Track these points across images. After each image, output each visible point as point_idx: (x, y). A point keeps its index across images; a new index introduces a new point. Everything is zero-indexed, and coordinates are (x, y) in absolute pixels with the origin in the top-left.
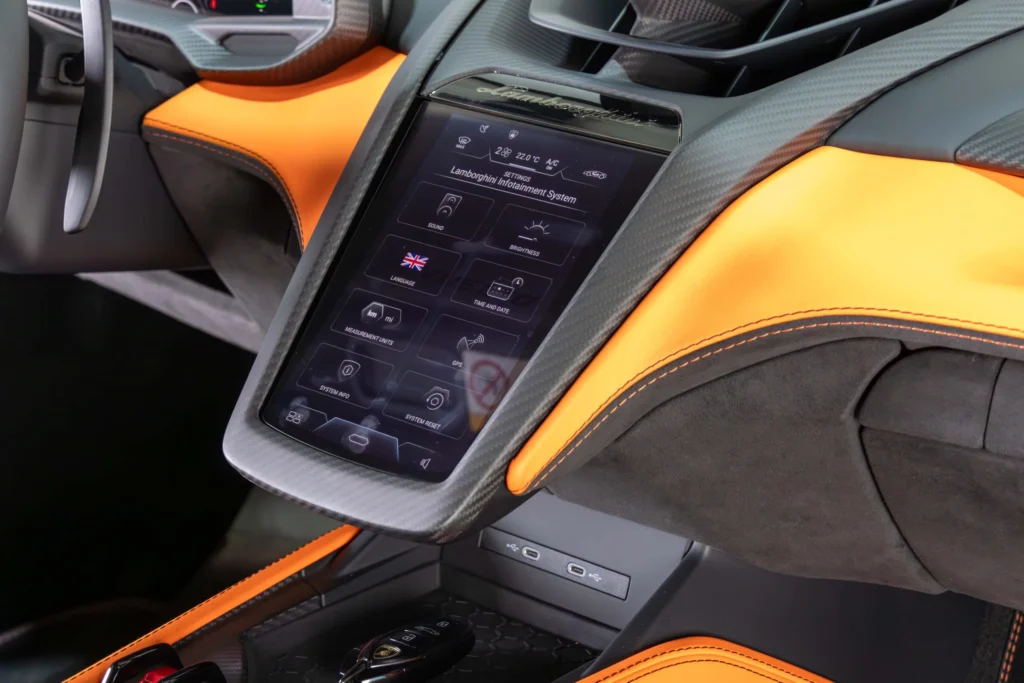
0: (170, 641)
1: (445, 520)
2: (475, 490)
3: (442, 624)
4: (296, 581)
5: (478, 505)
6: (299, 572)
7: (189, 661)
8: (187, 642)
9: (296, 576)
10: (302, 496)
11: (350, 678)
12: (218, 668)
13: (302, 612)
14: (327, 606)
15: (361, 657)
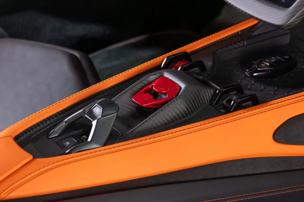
0: (189, 51)
1: (288, 21)
2: (300, 12)
3: (286, 57)
4: (236, 35)
5: (300, 18)
6: (238, 32)
7: (194, 59)
8: (194, 52)
9: (237, 33)
10: (239, 7)
11: (250, 72)
12: (203, 62)
13: (236, 46)
14: (246, 45)
15: (255, 65)
